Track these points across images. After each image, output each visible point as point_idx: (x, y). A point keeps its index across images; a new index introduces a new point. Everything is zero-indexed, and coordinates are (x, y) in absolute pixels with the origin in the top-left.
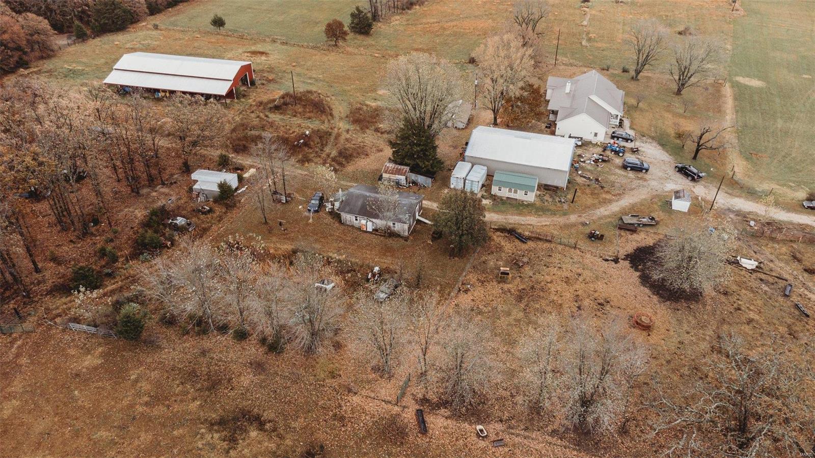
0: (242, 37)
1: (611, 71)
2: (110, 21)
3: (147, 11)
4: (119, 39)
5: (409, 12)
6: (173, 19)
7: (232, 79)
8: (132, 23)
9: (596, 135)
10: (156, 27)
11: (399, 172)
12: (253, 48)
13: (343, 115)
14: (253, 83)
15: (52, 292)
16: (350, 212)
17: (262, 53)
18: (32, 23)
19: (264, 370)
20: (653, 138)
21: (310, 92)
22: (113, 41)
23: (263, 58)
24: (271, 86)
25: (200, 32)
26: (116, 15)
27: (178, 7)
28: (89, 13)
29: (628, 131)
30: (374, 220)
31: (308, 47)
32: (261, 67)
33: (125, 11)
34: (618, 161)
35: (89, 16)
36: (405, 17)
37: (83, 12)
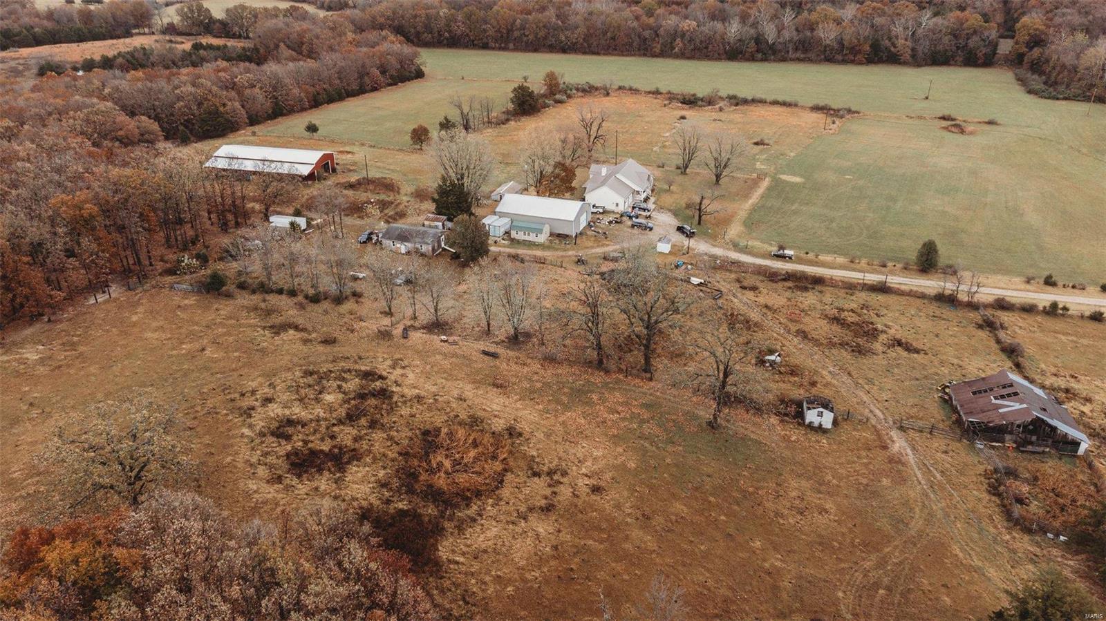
0: (333, 141)
1: (666, 168)
2: (213, 128)
3: (247, 121)
4: (220, 141)
5: (504, 126)
6: (270, 129)
7: (314, 162)
8: (232, 131)
9: (617, 205)
10: (254, 134)
11: (437, 220)
12: (341, 149)
13: (409, 193)
14: (334, 170)
15: (160, 274)
16: (389, 238)
17: (349, 152)
18: (143, 124)
19: (304, 309)
20: (670, 211)
21: (385, 178)
22: (214, 144)
23: (350, 156)
24: (351, 174)
25: (294, 137)
26: (219, 122)
27: (276, 120)
28: (194, 121)
29: (651, 205)
30: (406, 244)
31: (393, 150)
32: (345, 162)
33: (226, 120)
34: (630, 223)
35: (193, 124)
36: (497, 130)
37: (188, 121)
